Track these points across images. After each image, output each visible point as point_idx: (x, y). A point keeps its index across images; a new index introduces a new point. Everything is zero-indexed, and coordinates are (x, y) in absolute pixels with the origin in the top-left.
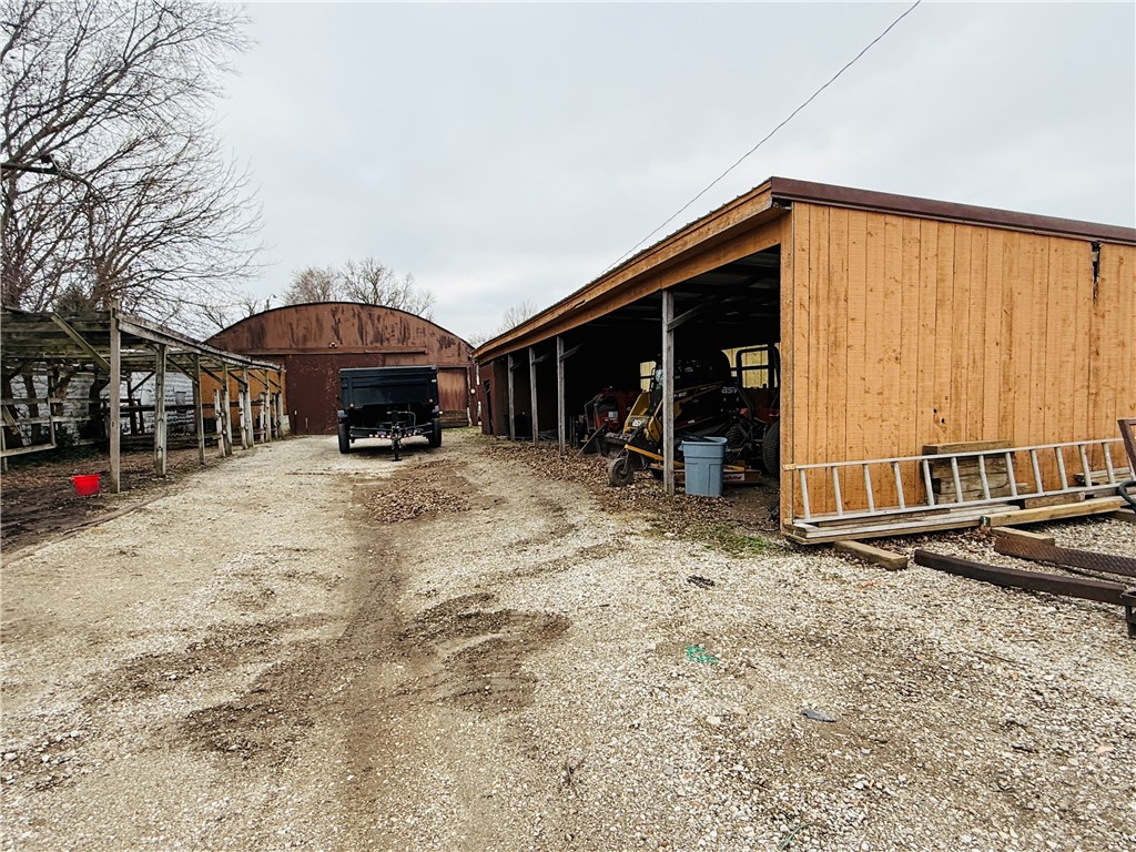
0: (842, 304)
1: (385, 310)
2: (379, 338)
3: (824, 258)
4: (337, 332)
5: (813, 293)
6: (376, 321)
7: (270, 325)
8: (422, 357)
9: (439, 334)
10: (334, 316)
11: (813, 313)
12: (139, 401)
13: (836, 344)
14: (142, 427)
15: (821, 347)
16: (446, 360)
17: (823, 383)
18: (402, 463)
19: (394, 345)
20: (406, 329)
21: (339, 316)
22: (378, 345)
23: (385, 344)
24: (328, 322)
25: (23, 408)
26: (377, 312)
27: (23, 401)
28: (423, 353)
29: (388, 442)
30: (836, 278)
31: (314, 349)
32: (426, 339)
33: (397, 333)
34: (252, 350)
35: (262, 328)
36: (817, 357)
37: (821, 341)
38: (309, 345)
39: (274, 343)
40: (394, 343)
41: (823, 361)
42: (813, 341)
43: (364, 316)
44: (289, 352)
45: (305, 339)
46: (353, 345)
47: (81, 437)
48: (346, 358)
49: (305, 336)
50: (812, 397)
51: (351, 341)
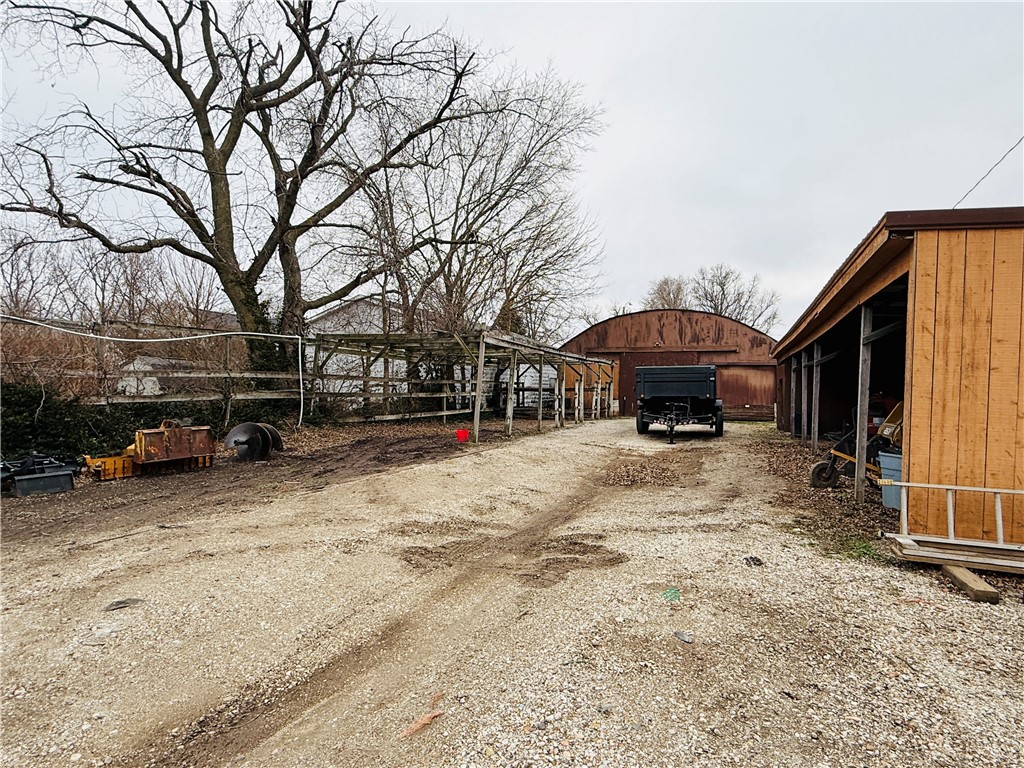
0: (983, 327)
1: (702, 315)
2: (696, 338)
3: (957, 281)
4: (661, 334)
5: (941, 315)
6: (694, 324)
7: (611, 330)
8: (733, 355)
9: (751, 334)
10: (660, 321)
11: (940, 334)
12: (523, 384)
13: (973, 366)
14: (523, 403)
15: (951, 368)
16: (756, 358)
17: (952, 405)
18: (674, 446)
19: (708, 345)
20: (720, 330)
21: (664, 320)
22: (695, 344)
23: (701, 343)
24: (655, 326)
25: (458, 385)
26: (695, 316)
27: (458, 381)
28: (735, 352)
29: (664, 427)
30: (974, 301)
31: (642, 348)
32: (738, 340)
33: (712, 334)
34: (598, 348)
35: (606, 333)
36: (945, 379)
37: (952, 364)
38: (639, 345)
39: (615, 343)
40: (708, 342)
41: (953, 382)
42: (939, 362)
43: (684, 320)
44: (624, 350)
45: (636, 340)
46: (674, 344)
47: (488, 406)
48: (667, 356)
49: (636, 338)
50: (937, 418)
51: (672, 341)
